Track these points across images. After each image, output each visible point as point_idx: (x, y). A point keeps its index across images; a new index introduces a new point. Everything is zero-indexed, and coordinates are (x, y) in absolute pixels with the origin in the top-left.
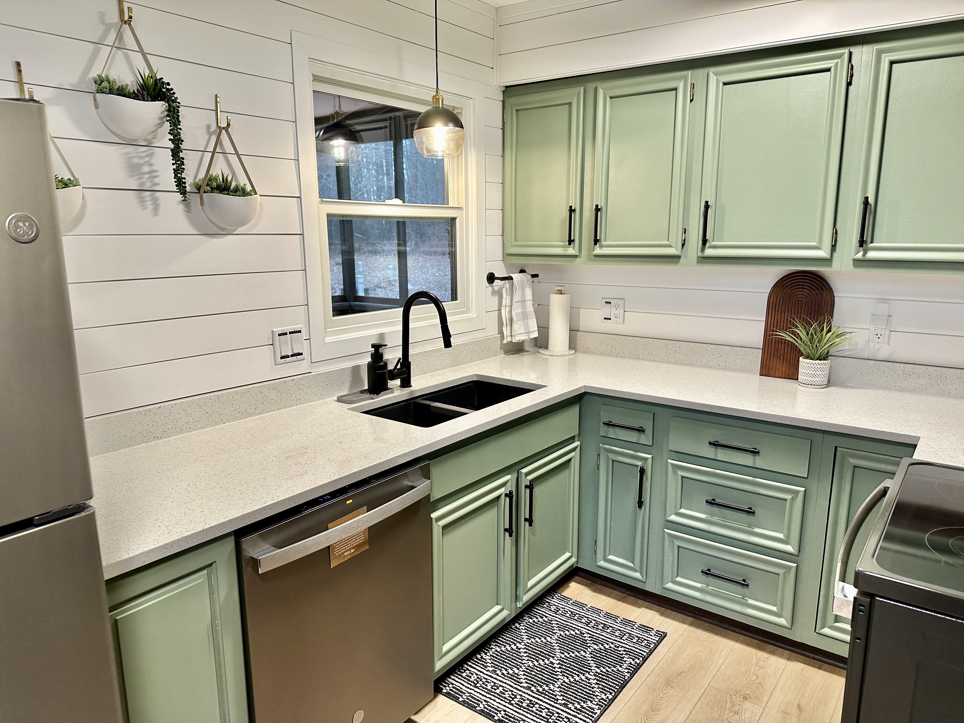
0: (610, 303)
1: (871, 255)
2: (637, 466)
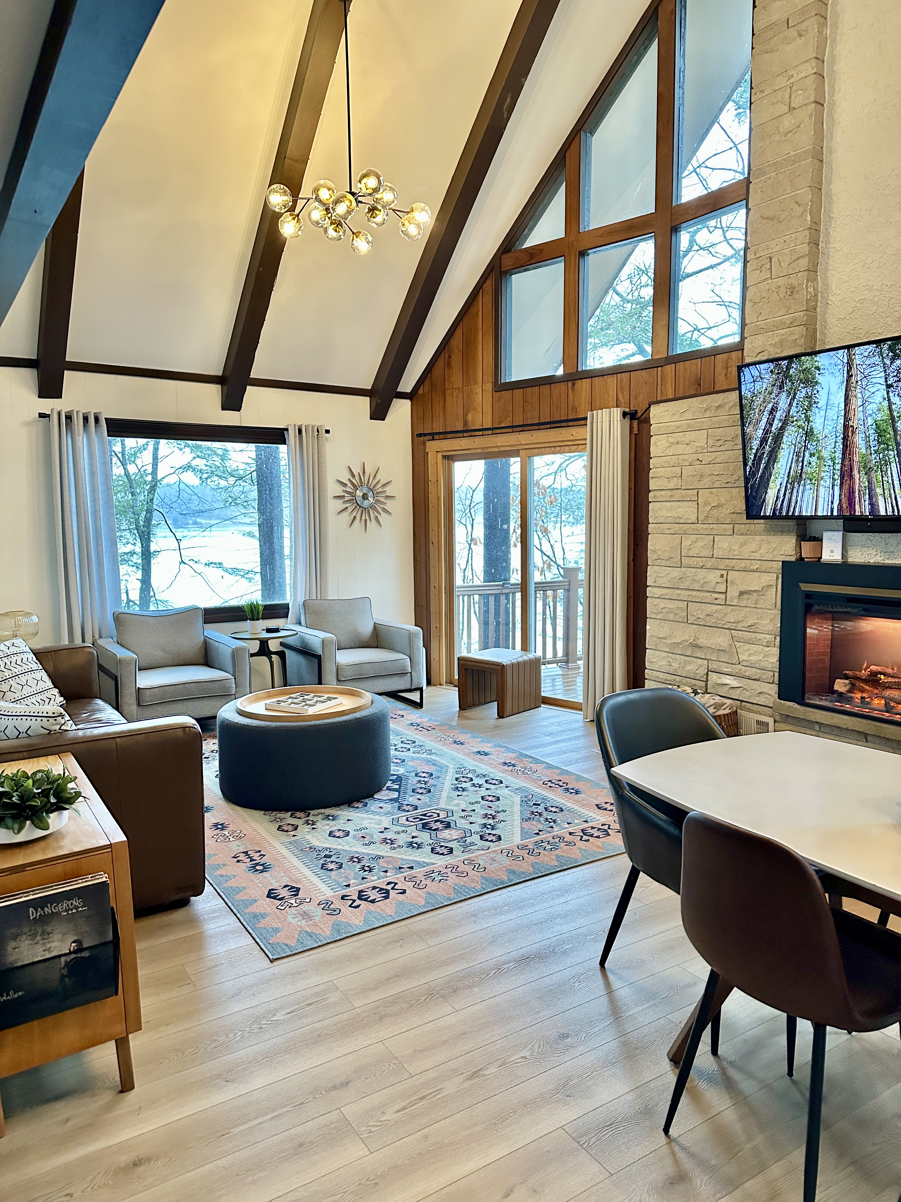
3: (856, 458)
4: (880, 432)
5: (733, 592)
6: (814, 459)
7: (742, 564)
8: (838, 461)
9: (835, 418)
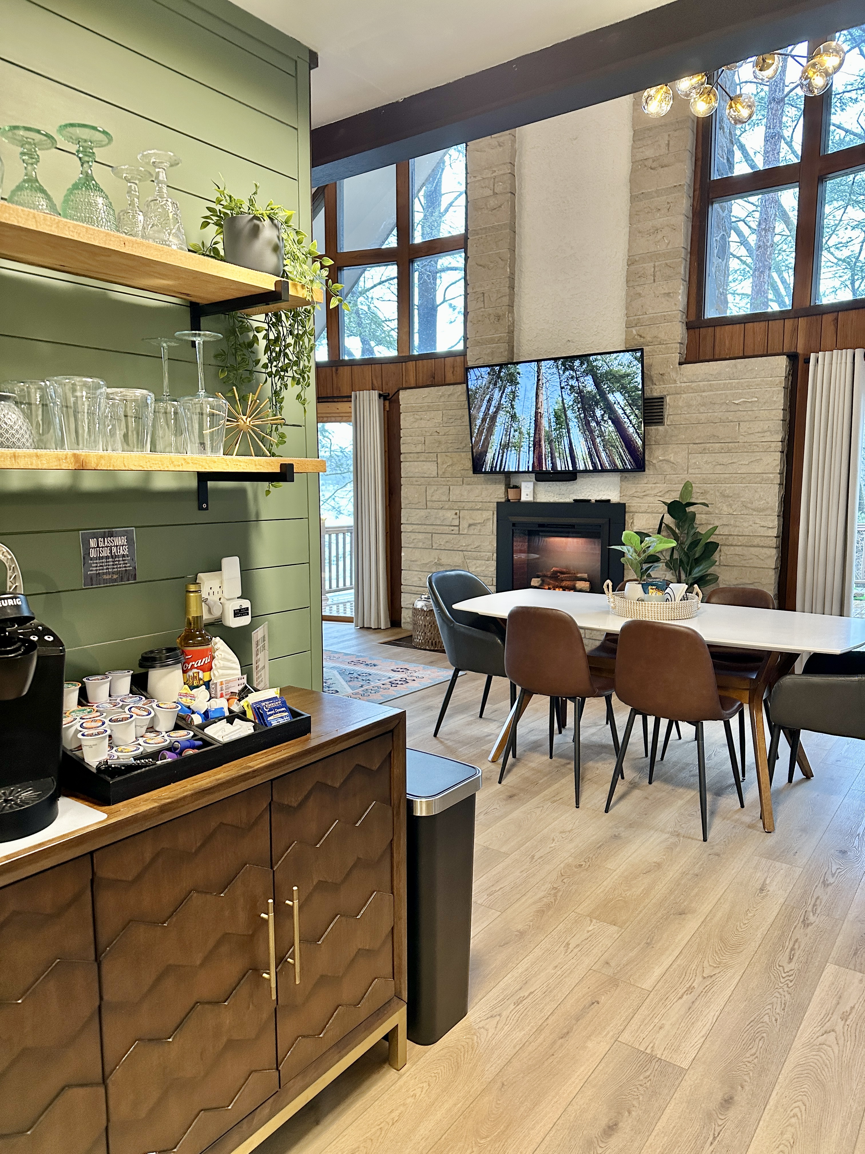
3: (543, 433)
4: (557, 417)
5: (464, 524)
6: (517, 433)
7: (470, 505)
8: (532, 435)
9: (530, 407)
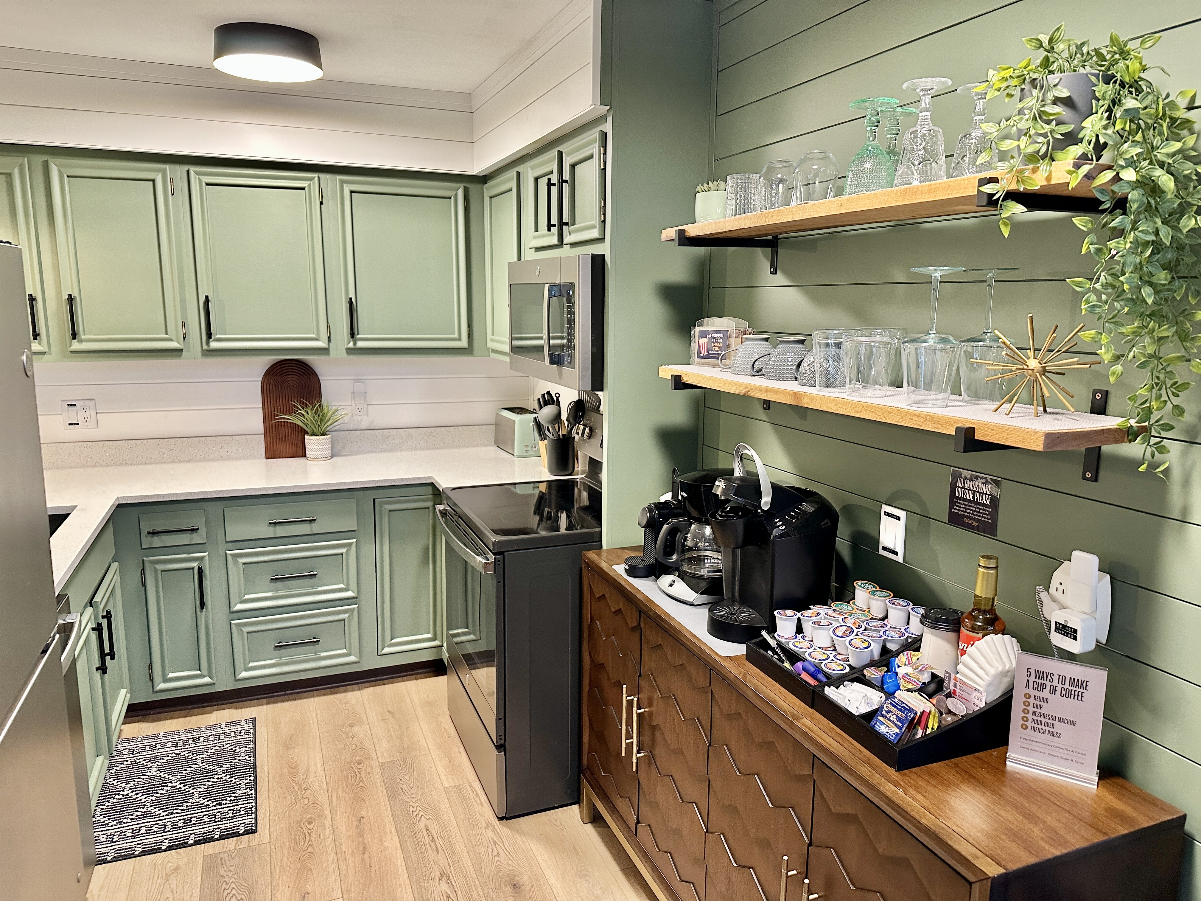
0: (75, 405)
1: (360, 344)
2: (193, 568)
